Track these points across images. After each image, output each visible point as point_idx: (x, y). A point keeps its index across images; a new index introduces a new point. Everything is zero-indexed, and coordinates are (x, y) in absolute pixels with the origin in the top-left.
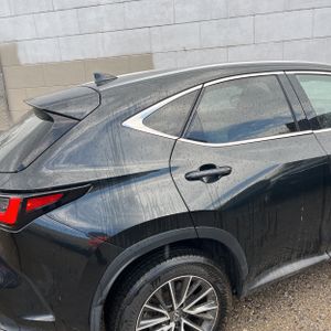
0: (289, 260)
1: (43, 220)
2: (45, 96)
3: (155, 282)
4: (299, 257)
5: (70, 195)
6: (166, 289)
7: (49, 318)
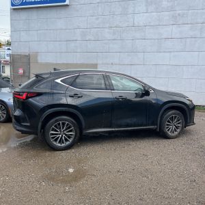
0: (100, 127)
1: (30, 99)
2: (38, 72)
3: (57, 121)
4: (104, 127)
5: (39, 94)
6: (59, 124)
7: (28, 124)
